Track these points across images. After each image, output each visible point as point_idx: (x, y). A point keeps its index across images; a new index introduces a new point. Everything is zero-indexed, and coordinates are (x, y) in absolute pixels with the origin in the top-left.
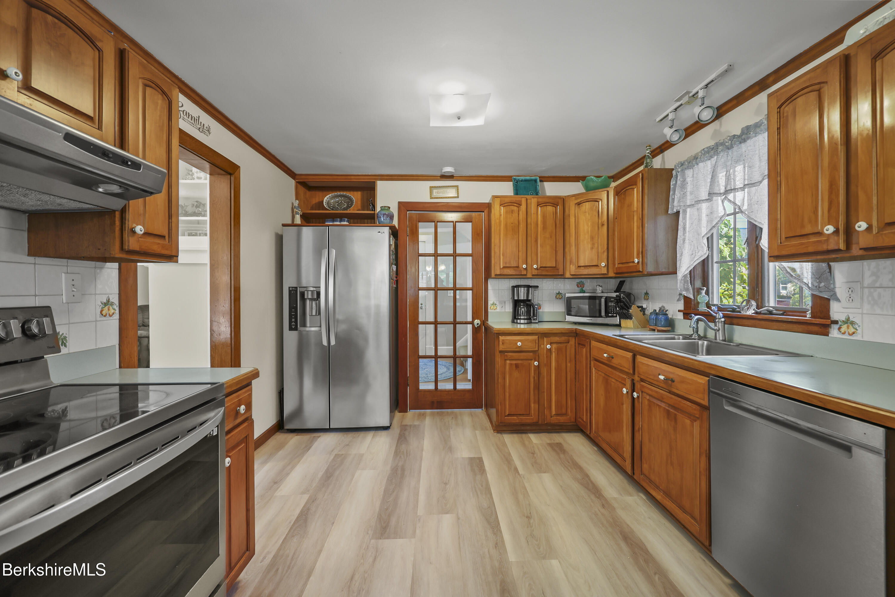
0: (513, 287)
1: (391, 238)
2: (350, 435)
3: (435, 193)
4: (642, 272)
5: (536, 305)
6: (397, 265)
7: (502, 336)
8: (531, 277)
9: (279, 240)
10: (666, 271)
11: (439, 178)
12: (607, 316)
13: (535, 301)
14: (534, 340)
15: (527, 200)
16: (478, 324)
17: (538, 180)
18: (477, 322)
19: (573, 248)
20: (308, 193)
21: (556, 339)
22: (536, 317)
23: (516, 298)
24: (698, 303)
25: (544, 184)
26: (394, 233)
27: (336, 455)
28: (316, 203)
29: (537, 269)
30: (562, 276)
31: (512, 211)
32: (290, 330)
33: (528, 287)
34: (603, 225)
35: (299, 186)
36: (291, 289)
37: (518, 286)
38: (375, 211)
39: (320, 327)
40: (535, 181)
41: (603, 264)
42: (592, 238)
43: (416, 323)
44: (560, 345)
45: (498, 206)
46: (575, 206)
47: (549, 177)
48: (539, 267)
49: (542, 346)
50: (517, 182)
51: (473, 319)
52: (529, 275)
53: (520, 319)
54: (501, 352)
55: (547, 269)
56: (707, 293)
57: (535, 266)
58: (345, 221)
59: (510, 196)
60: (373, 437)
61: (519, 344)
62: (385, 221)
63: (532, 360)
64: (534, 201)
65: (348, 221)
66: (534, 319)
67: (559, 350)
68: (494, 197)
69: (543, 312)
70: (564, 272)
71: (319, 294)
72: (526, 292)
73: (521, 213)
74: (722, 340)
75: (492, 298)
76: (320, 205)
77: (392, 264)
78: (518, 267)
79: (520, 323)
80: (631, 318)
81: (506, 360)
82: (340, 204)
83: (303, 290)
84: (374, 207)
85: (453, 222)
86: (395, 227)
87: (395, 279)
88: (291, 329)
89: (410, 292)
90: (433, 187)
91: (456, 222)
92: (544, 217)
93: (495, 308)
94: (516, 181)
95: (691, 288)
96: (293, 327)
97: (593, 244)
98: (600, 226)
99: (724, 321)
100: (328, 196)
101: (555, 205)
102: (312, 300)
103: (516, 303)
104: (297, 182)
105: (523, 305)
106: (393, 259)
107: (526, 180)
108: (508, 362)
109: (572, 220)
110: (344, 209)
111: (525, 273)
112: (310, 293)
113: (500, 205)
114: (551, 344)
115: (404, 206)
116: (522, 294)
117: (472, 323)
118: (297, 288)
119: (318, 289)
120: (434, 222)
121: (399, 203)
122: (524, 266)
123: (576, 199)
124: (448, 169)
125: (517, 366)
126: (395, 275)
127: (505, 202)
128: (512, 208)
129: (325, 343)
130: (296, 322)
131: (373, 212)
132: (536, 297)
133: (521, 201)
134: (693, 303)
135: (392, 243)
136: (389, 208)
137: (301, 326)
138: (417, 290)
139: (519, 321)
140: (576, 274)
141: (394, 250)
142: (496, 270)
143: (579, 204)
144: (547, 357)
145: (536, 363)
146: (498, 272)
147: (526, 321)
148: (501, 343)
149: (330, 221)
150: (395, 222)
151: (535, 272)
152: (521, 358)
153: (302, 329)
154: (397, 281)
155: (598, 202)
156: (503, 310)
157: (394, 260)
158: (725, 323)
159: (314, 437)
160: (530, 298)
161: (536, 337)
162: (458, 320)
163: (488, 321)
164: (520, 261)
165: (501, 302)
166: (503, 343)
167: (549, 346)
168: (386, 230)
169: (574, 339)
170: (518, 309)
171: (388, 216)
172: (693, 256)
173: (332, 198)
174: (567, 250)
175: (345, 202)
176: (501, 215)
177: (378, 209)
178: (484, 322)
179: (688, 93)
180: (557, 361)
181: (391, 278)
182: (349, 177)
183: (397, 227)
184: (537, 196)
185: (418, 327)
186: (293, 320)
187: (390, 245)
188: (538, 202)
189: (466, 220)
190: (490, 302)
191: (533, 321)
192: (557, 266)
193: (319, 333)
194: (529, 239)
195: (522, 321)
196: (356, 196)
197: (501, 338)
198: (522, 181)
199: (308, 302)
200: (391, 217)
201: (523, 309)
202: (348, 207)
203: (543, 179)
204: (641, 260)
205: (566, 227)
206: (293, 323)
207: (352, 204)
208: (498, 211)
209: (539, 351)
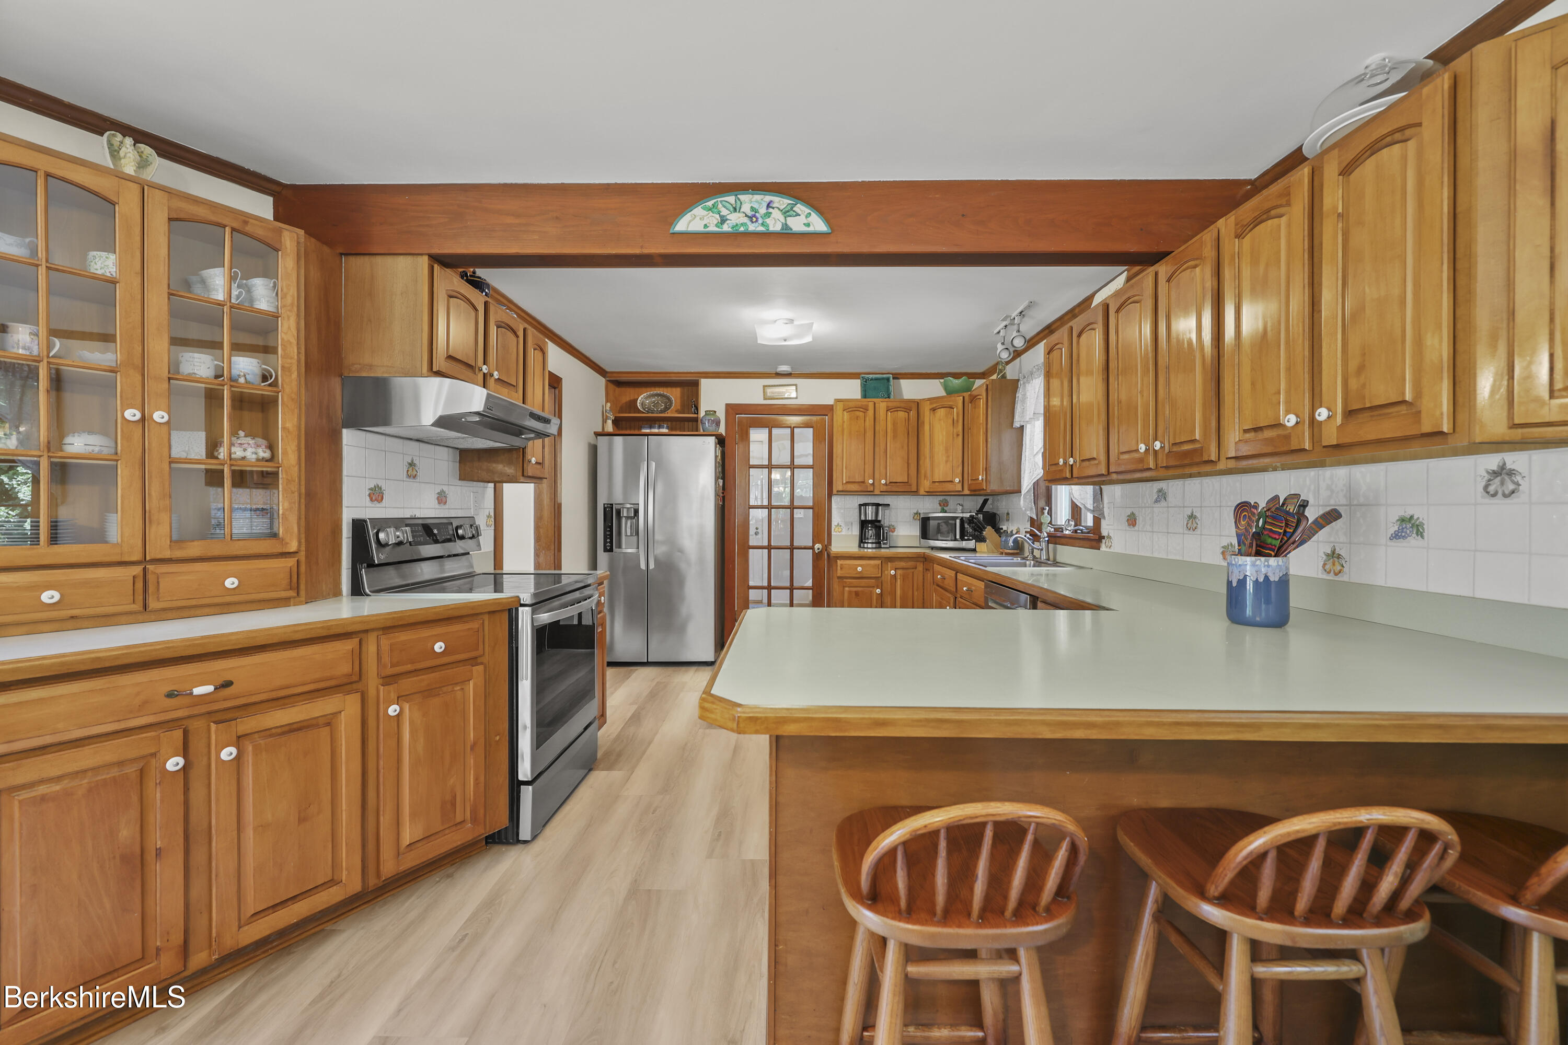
0: (860, 505)
1: (718, 449)
2: (670, 669)
3: (769, 391)
4: (986, 490)
5: (886, 527)
6: (723, 478)
7: (840, 560)
8: (880, 493)
9: (593, 451)
10: (1012, 489)
11: (774, 375)
12: (962, 538)
13: (886, 523)
14: (876, 565)
15: (875, 404)
16: (818, 549)
17: (891, 379)
18: (818, 546)
19: (928, 460)
20: (618, 390)
21: (902, 564)
22: (887, 540)
23: (863, 518)
24: (1042, 523)
25: (900, 382)
26: (721, 441)
27: (658, 682)
28: (626, 403)
29: (886, 484)
30: (916, 493)
31: (857, 417)
32: (604, 551)
33: (877, 505)
34: (958, 435)
35: (610, 385)
36: (606, 506)
37: (865, 505)
38: (698, 414)
39: (638, 548)
40: (888, 379)
41: (957, 480)
42: (947, 450)
43: (746, 547)
44: (905, 571)
45: (841, 411)
46: (930, 413)
47: (905, 374)
48: (888, 482)
49: (886, 572)
50: (866, 382)
51: (814, 544)
52: (877, 492)
53: (868, 543)
54: (839, 578)
55: (898, 484)
56: (1050, 513)
57: (883, 482)
58: (664, 428)
59: (856, 400)
60: (696, 671)
61: (859, 569)
62: (711, 428)
63: (874, 587)
64: (882, 405)
65: (668, 428)
66: (884, 544)
67: (904, 578)
68: (837, 401)
69: (897, 536)
70: (917, 489)
71: (636, 512)
72: (874, 510)
73: (867, 419)
74: (1046, 559)
75: (836, 519)
76: (632, 405)
77: (718, 478)
78: (863, 482)
79: (867, 548)
80: (985, 541)
81: (844, 587)
82: (656, 405)
83: (618, 507)
84: (697, 408)
85: (791, 427)
86: (721, 435)
87: (722, 495)
88: (606, 550)
89: (739, 510)
90: (766, 386)
91: (794, 427)
92: (894, 424)
93: (840, 530)
94: (864, 380)
95: (1034, 508)
96: (608, 548)
97: (948, 457)
98: (955, 436)
99: (1048, 541)
100: (642, 396)
101: (907, 410)
102: (628, 518)
103: (864, 524)
104: (608, 380)
105: (871, 527)
106: (719, 472)
107: (876, 379)
108: (847, 589)
109: (927, 427)
110: (662, 412)
111: (872, 489)
112: (625, 510)
113: (844, 411)
114: (896, 569)
115: (732, 410)
116: (870, 514)
117: (812, 548)
118: (612, 505)
119: (636, 507)
120: (769, 427)
121: (727, 405)
122: (871, 481)
123: (931, 404)
124: (784, 368)
125: (857, 594)
126: (721, 491)
127: (849, 406)
128: (857, 413)
129: (643, 566)
130: (611, 542)
131: (696, 416)
132: (886, 518)
133: (868, 406)
134: (1036, 523)
135: (719, 453)
136: (715, 412)
137: (616, 548)
138: (747, 508)
139: (866, 546)
140: (931, 490)
141: (721, 462)
142: (837, 486)
143: (934, 410)
144: (891, 584)
145: (878, 591)
146: (840, 488)
147: (874, 545)
148: (839, 568)
149: (647, 428)
150: (722, 430)
151: (884, 488)
152: (862, 585)
153: (618, 550)
154: (724, 497)
155: (953, 408)
156: (850, 533)
157: (721, 473)
158: (1048, 542)
159: (631, 670)
160: (879, 518)
161: (879, 562)
162: (795, 544)
163: (831, 545)
164: (866, 475)
165: (846, 524)
166: (841, 569)
167: (893, 572)
168: (712, 440)
169: (922, 565)
170: (865, 531)
171: (713, 421)
172: (1031, 474)
173: (646, 398)
174: (921, 462)
175: (662, 403)
176: (843, 422)
177: (702, 414)
178: (827, 547)
179: (1007, 317)
180: (902, 589)
181: (717, 495)
182: (668, 375)
183: (724, 434)
184: (887, 399)
185: (748, 553)
186: (608, 540)
187: (716, 457)
188: (887, 407)
189: (807, 425)
190: (834, 523)
191: (883, 546)
192: (910, 482)
193: (637, 556)
194: (877, 449)
195: (870, 545)
196: (675, 394)
197: (839, 562)
198: (872, 379)
199: (624, 520)
200: (718, 423)
201: (871, 532)
202: (666, 409)
203: (897, 376)
204: (984, 477)
205: (921, 436)
206: (608, 544)
207: (671, 404)
208: (840, 417)
209: (883, 577)
